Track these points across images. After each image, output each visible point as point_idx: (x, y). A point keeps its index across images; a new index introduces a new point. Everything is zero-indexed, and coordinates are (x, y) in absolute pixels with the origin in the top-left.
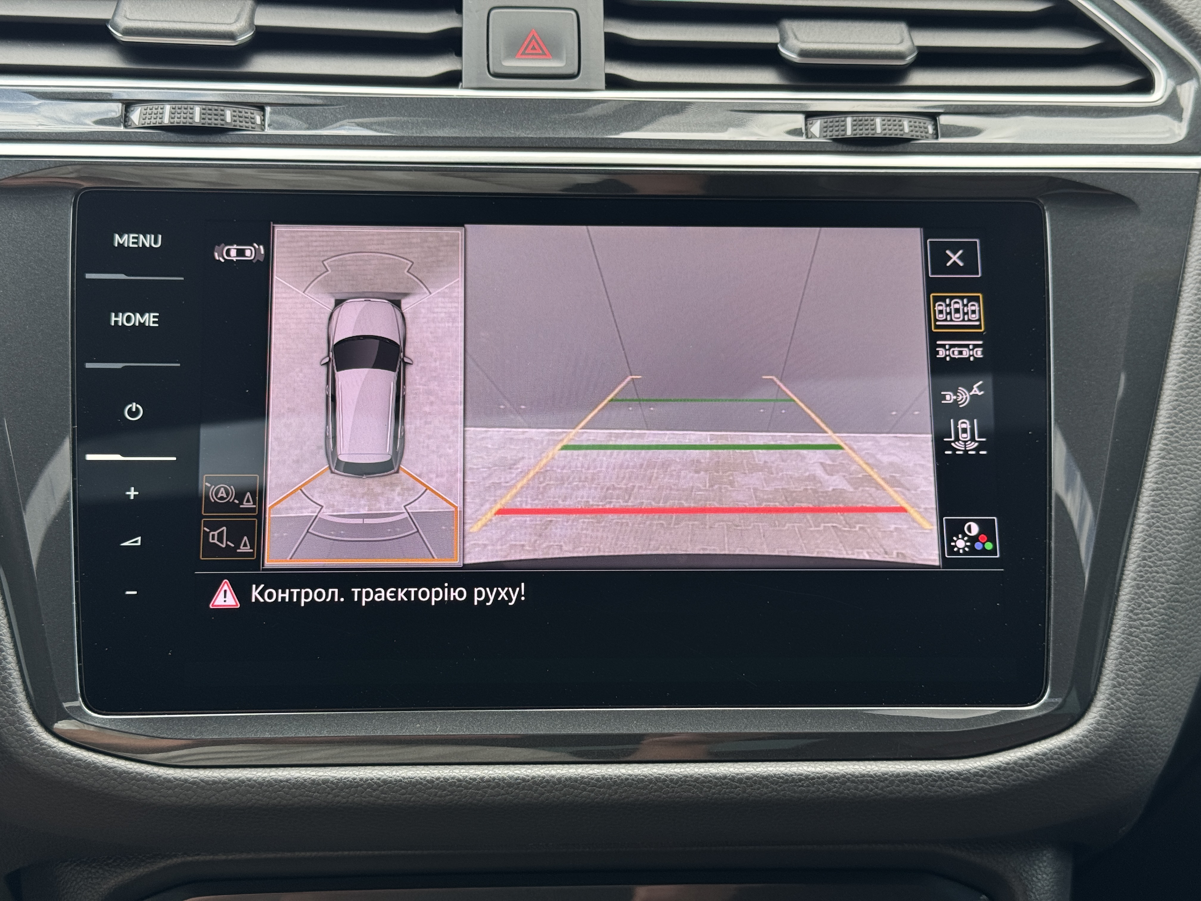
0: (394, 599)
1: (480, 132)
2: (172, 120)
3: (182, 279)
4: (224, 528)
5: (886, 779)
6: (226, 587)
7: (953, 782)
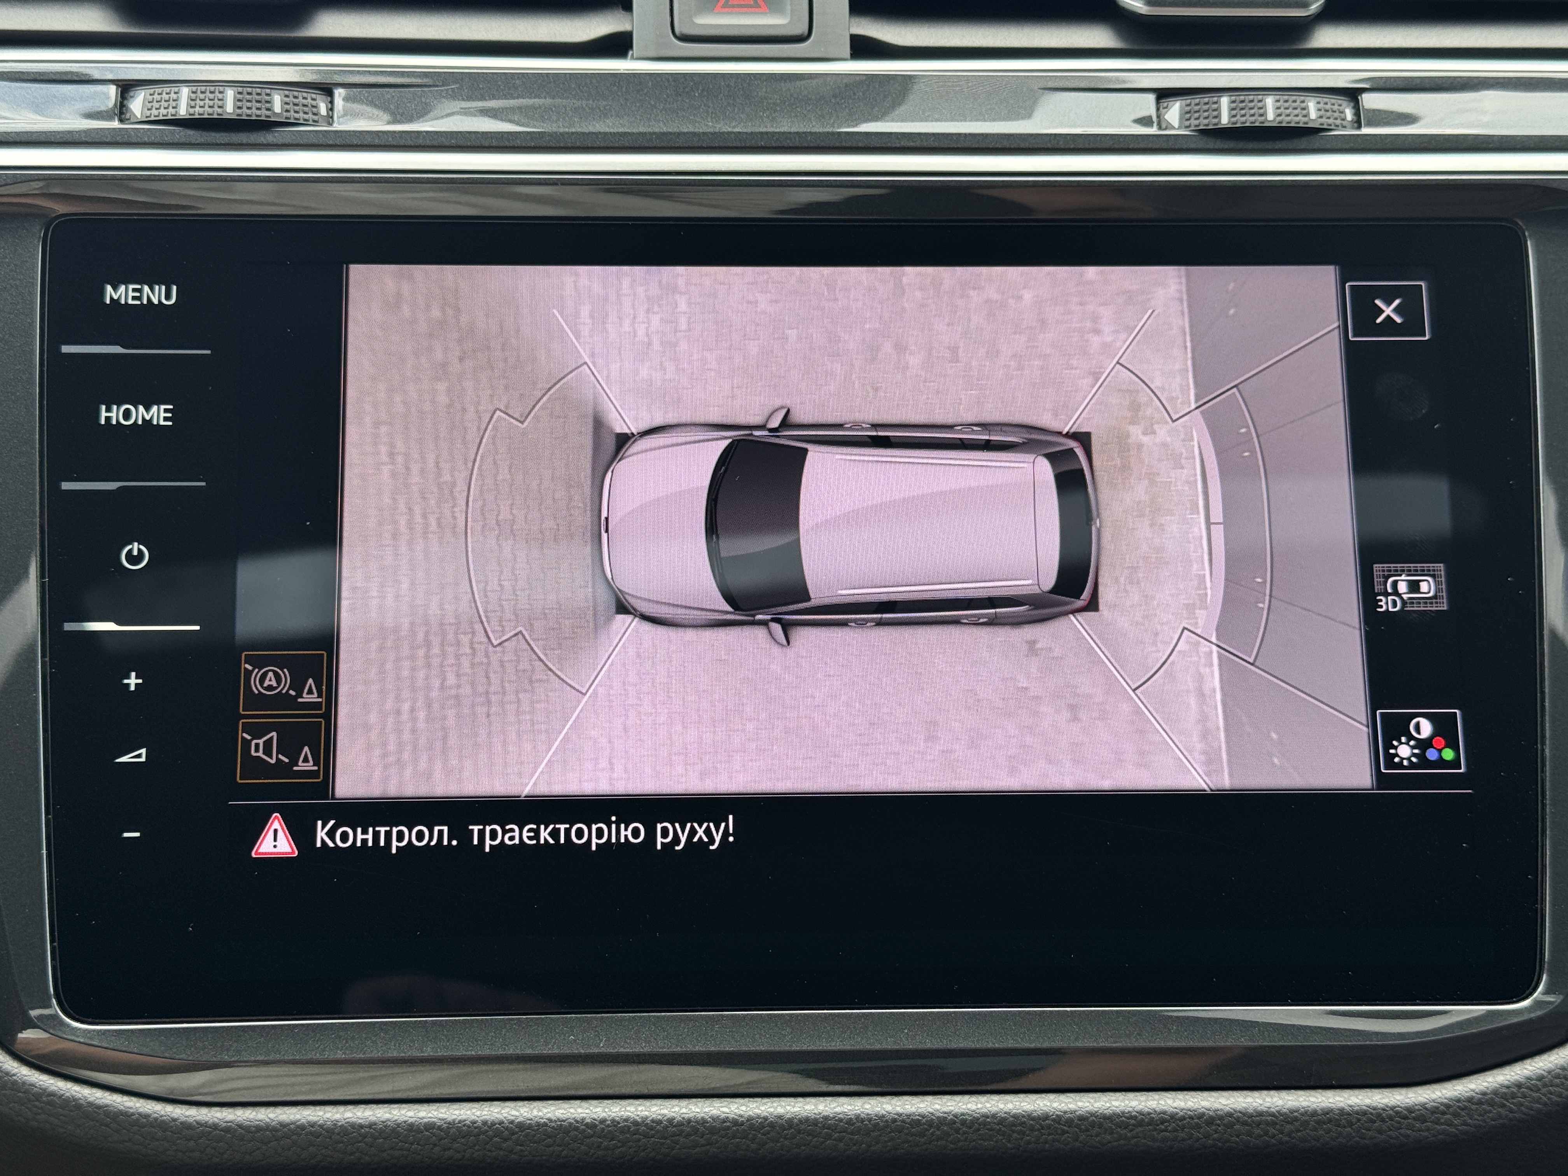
0: (534, 842)
1: (661, 124)
2: (192, 111)
3: (209, 352)
4: (274, 734)
5: (1296, 1119)
6: (276, 825)
7: (1399, 1123)
